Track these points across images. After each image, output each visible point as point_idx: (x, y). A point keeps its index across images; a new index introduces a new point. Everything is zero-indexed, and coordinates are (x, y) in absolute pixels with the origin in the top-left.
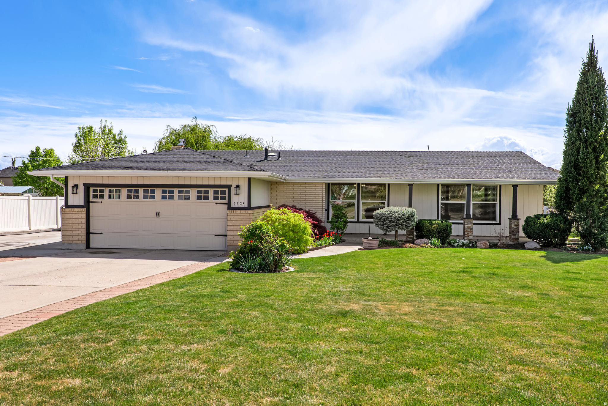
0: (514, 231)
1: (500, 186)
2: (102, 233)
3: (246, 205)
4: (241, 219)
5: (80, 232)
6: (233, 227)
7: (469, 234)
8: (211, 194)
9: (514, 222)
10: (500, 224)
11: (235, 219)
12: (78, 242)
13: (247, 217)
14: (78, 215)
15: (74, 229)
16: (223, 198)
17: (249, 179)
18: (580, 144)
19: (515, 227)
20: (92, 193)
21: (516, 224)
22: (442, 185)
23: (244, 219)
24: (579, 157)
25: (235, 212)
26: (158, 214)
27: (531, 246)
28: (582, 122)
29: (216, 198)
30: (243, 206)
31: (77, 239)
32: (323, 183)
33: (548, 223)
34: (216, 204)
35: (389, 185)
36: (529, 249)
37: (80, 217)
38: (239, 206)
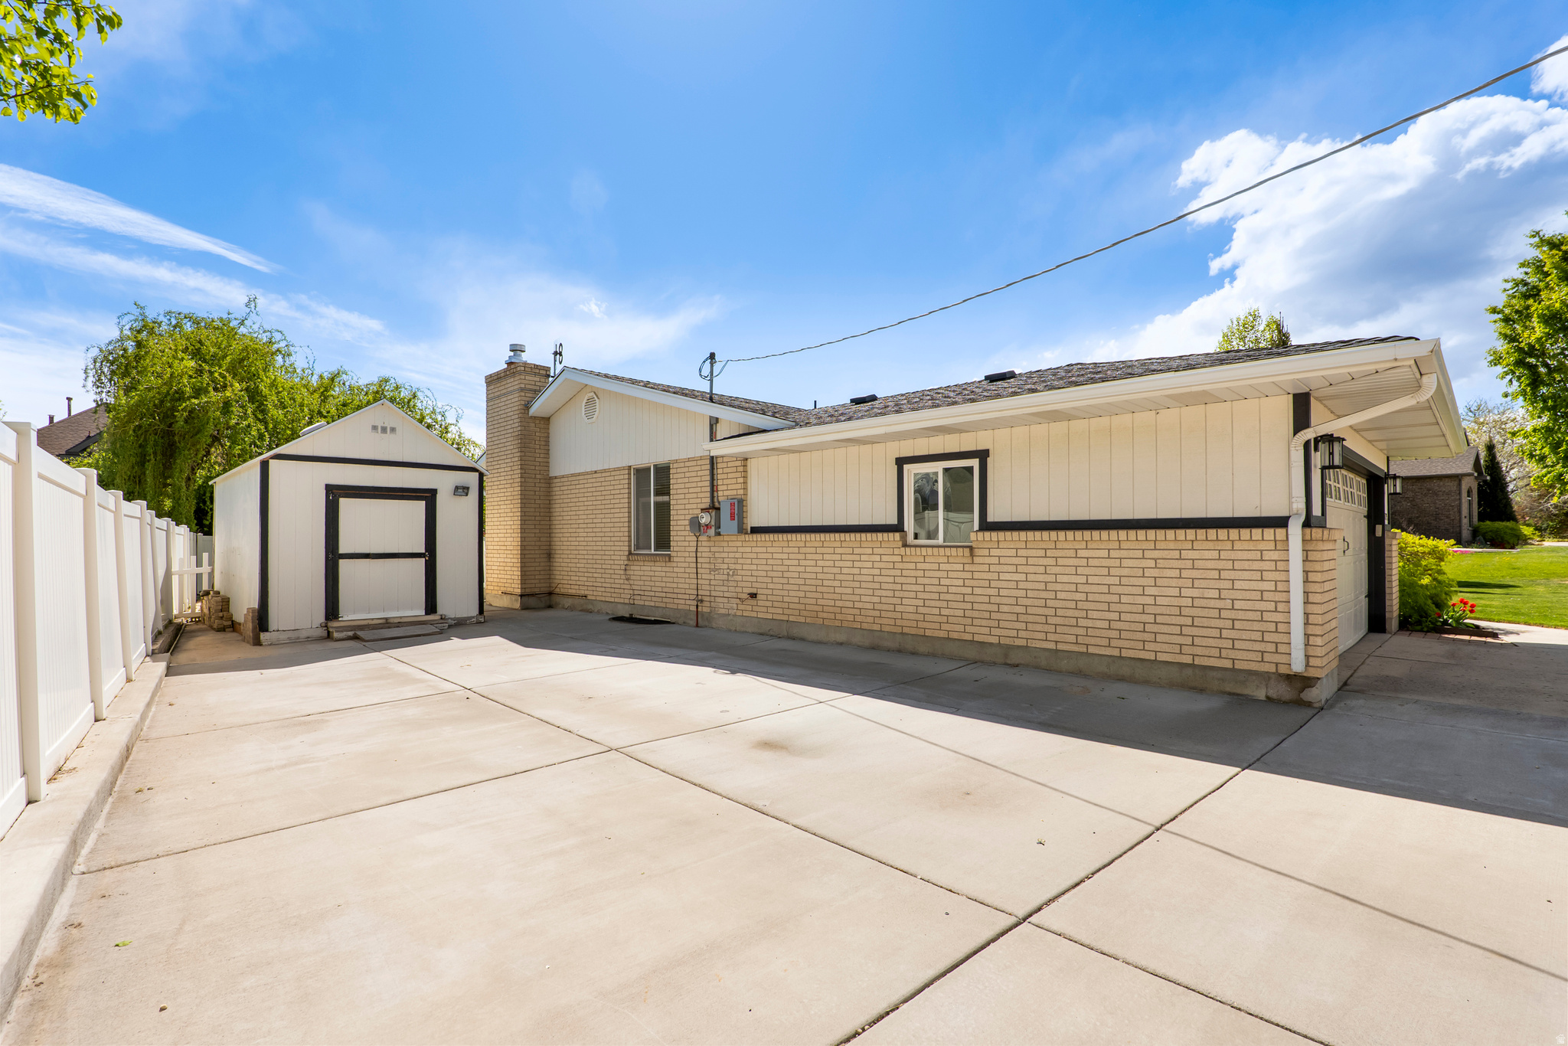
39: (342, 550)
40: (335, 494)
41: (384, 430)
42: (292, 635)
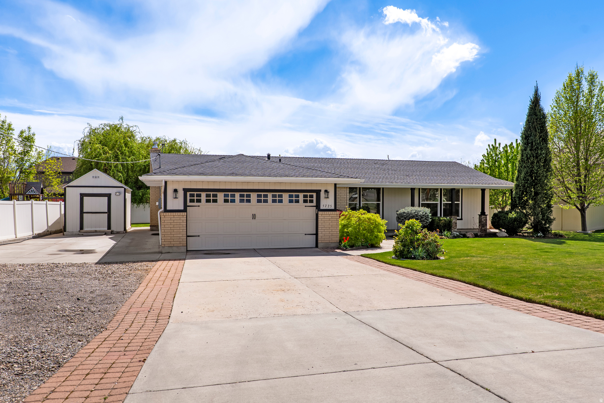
0: (483, 224)
1: (462, 189)
2: (199, 236)
3: (333, 208)
4: (330, 220)
5: (181, 235)
6: (323, 226)
7: (455, 228)
8: (301, 198)
9: (484, 218)
10: (461, 219)
11: (326, 220)
12: (179, 245)
13: (335, 218)
14: (179, 219)
15: (175, 233)
16: (311, 201)
17: (335, 185)
18: (534, 159)
19: (484, 221)
20: (188, 198)
21: (485, 218)
22: (422, 189)
23: (333, 220)
24: (534, 169)
25: (324, 213)
26: (254, 216)
27: (502, 235)
28: (534, 143)
29: (305, 201)
30: (331, 208)
31: (178, 243)
32: (347, 187)
33: (516, 218)
34: (306, 206)
35: (383, 188)
36: (501, 237)
37: (181, 221)
38: (327, 208)
39: (84, 211)
40: (82, 196)
41: (96, 177)
42: (71, 233)
